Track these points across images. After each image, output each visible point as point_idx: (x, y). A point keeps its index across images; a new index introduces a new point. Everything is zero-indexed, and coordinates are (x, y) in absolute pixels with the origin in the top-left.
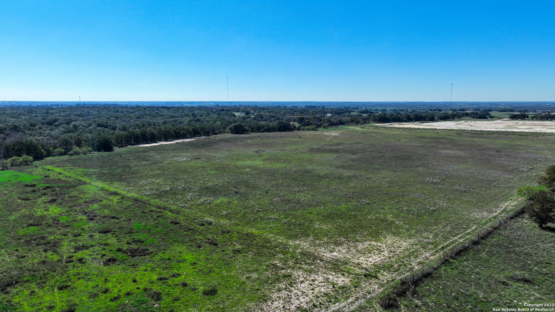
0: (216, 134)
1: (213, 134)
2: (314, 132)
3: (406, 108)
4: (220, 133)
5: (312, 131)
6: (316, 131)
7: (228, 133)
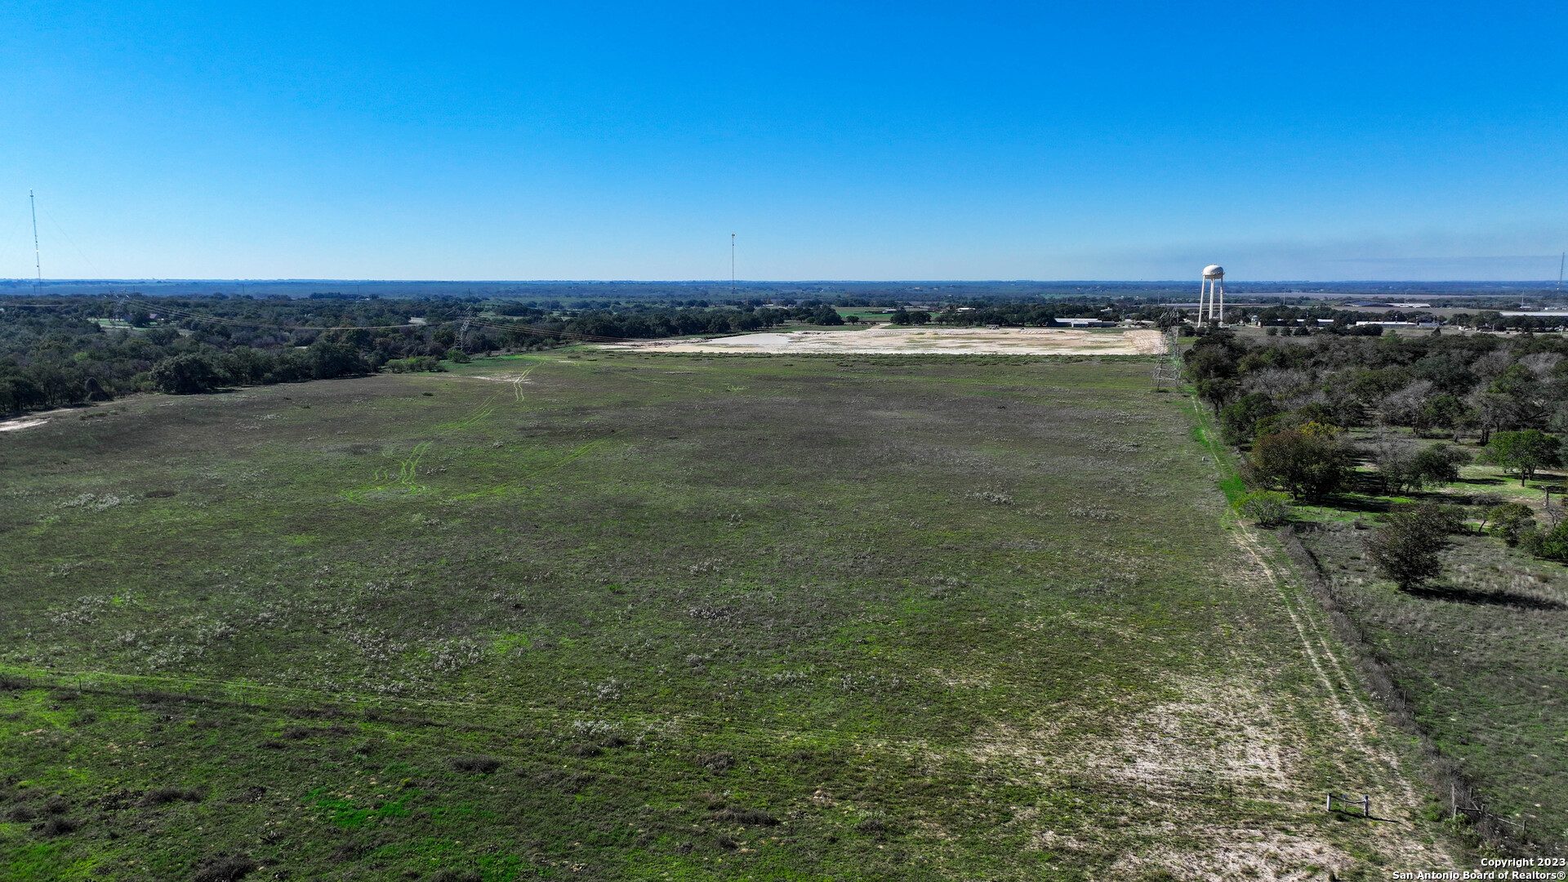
0: (108, 397)
1: (95, 398)
2: (433, 374)
3: (613, 300)
4: (122, 392)
5: (427, 373)
6: (440, 371)
7: (152, 390)
